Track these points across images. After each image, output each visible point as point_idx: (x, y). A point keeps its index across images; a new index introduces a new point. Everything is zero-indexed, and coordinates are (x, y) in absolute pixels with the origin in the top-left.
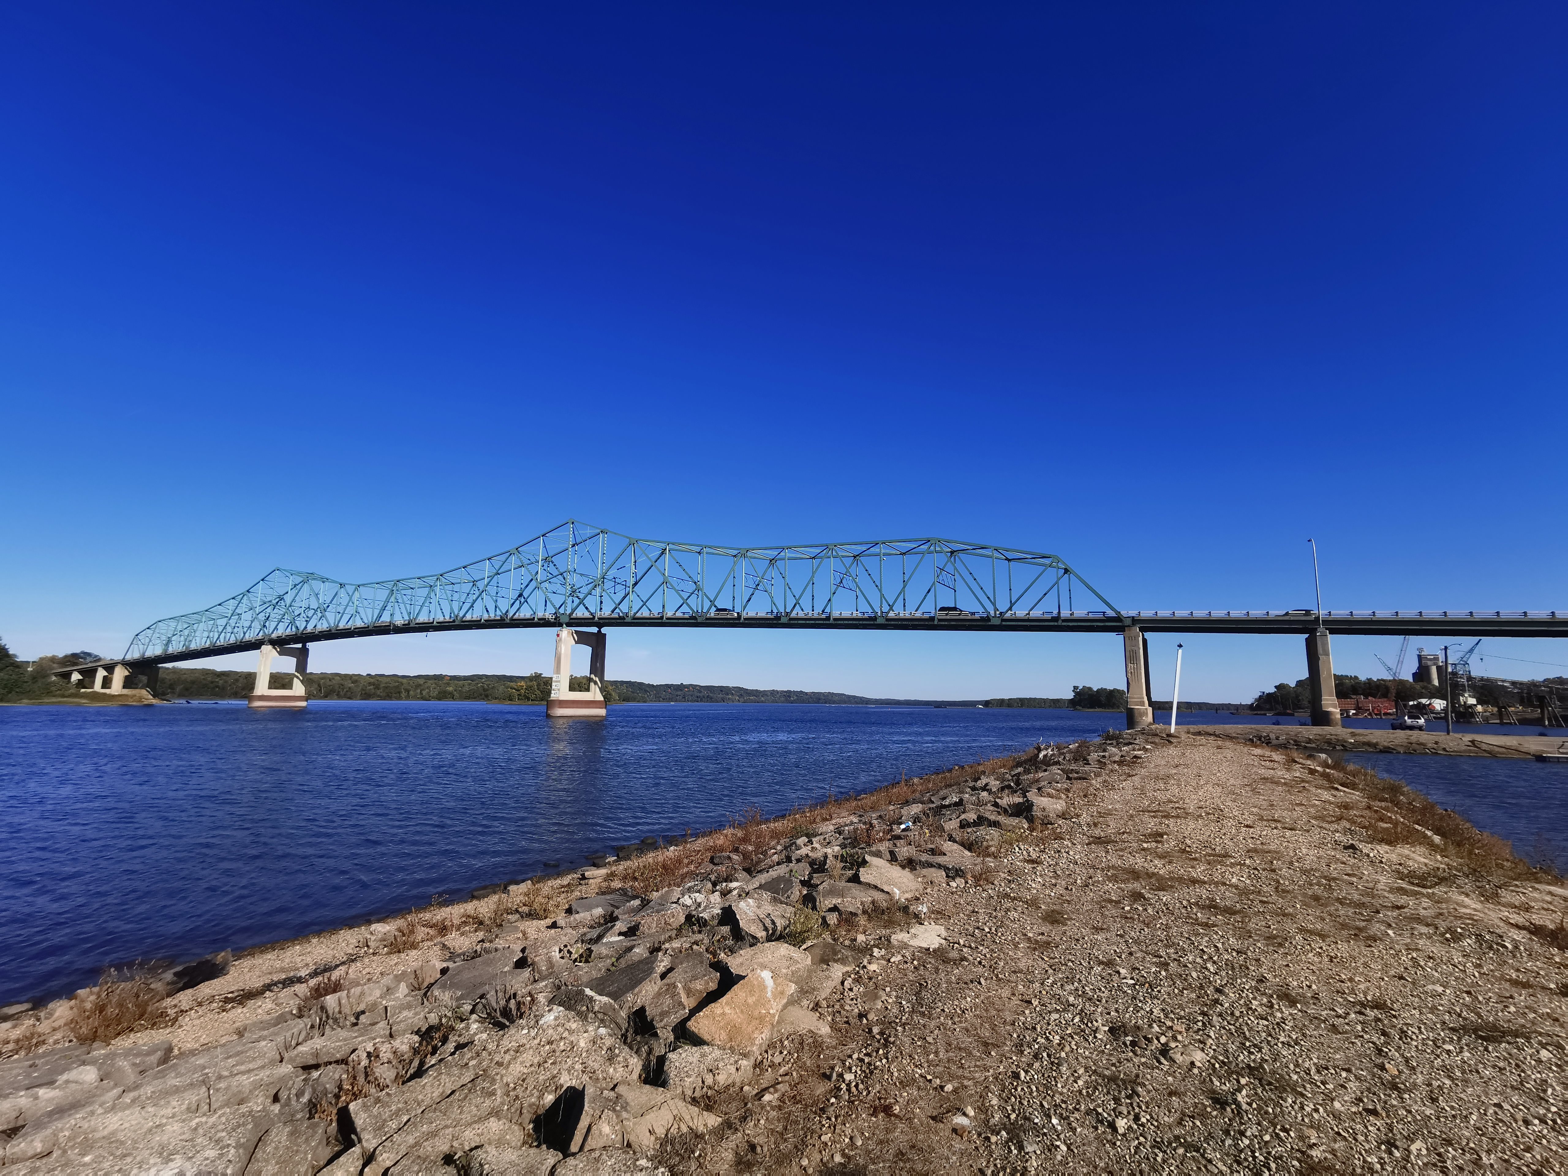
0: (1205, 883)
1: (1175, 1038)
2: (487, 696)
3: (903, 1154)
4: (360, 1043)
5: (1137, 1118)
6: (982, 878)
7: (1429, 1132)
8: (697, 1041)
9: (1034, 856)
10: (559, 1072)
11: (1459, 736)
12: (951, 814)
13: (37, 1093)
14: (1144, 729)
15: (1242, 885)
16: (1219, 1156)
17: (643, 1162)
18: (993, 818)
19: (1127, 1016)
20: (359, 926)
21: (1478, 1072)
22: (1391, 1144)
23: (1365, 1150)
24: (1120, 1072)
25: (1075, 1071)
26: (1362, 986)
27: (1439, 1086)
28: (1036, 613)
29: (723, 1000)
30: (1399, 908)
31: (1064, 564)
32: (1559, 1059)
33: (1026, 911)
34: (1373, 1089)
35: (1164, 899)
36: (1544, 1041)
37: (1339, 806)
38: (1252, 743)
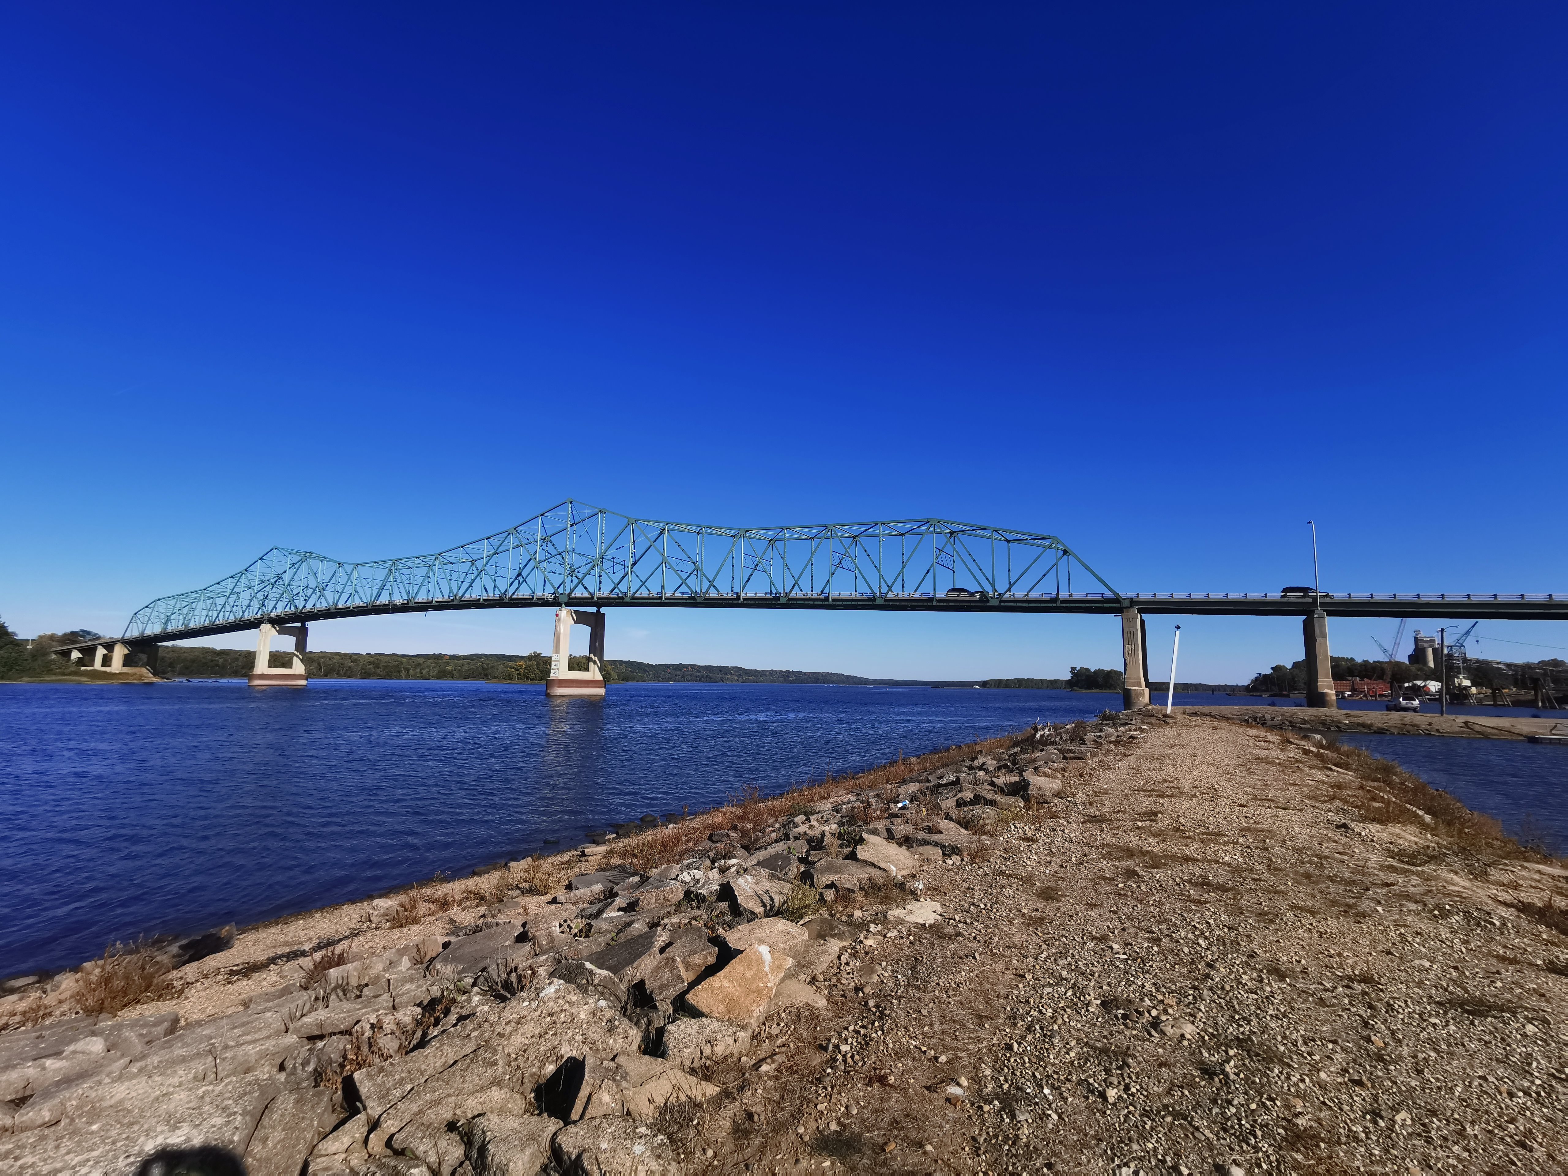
0: (1198, 861)
1: (1165, 1012)
2: (486, 675)
3: (897, 1123)
4: (364, 1014)
5: (1127, 1088)
6: (979, 856)
7: (1414, 1103)
8: (696, 1013)
9: (1029, 834)
10: (560, 1043)
11: (1453, 717)
12: (948, 793)
13: (45, 1063)
14: (1140, 710)
15: (1234, 863)
16: (1206, 1124)
17: (642, 1130)
18: (989, 796)
19: (1119, 990)
20: (361, 901)
21: (1463, 1045)
22: (1376, 1114)
23: (1350, 1119)
24: (1111, 1044)
25: (1067, 1043)
26: (1350, 961)
27: (1424, 1058)
28: (1035, 595)
29: (722, 974)
30: (1388, 885)
31: (1063, 545)
32: (1545, 1034)
33: (1021, 888)
34: (1359, 1060)
35: (1158, 876)
36: (1530, 1016)
37: (1332, 785)
38: (1247, 724)
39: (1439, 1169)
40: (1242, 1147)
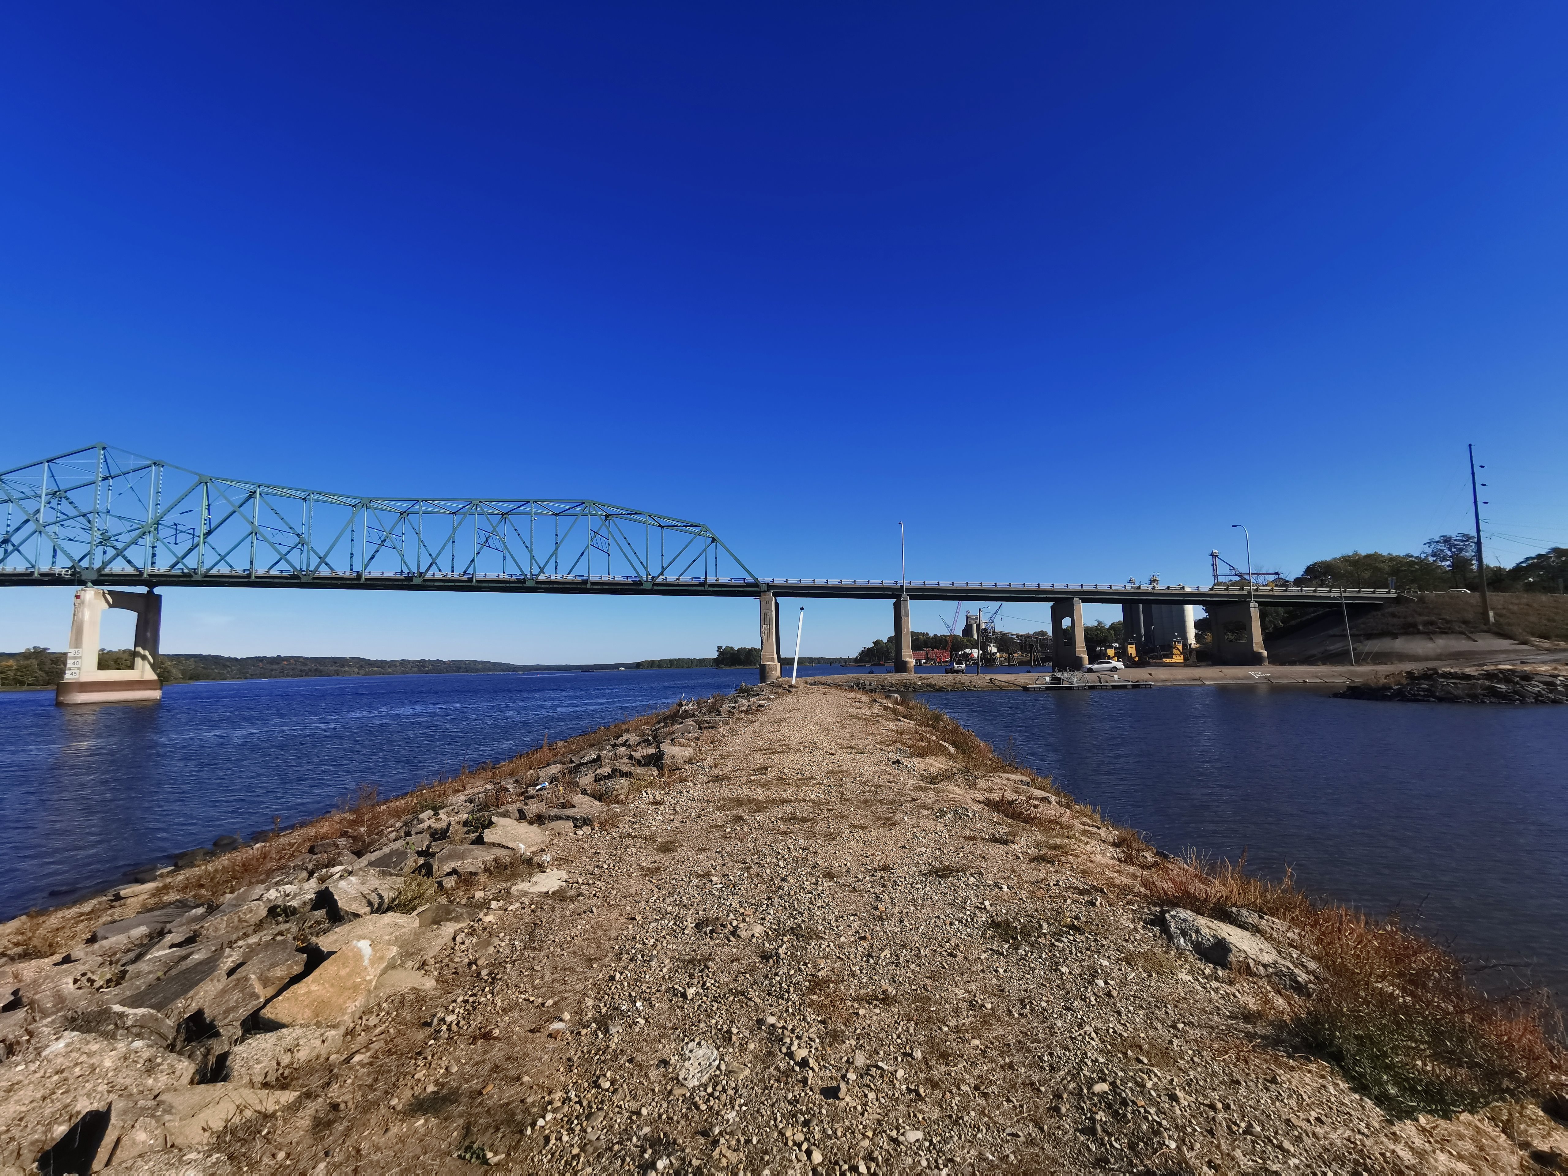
0: (791, 801)
3: (497, 1067)
5: (704, 985)
6: (608, 823)
7: (894, 943)
8: (273, 1026)
9: (658, 798)
10: (74, 1100)
11: (984, 675)
12: (587, 771)
14: (773, 682)
15: (818, 799)
16: (757, 994)
17: (192, 1156)
18: (625, 769)
19: (712, 912)
21: (931, 898)
22: (869, 956)
23: (853, 964)
24: (697, 955)
25: (662, 963)
26: (878, 858)
27: (907, 912)
28: (685, 579)
29: (310, 978)
31: (712, 533)
32: (979, 882)
33: (643, 846)
34: (867, 923)
35: (758, 818)
36: (974, 872)
37: (897, 733)
38: (851, 688)
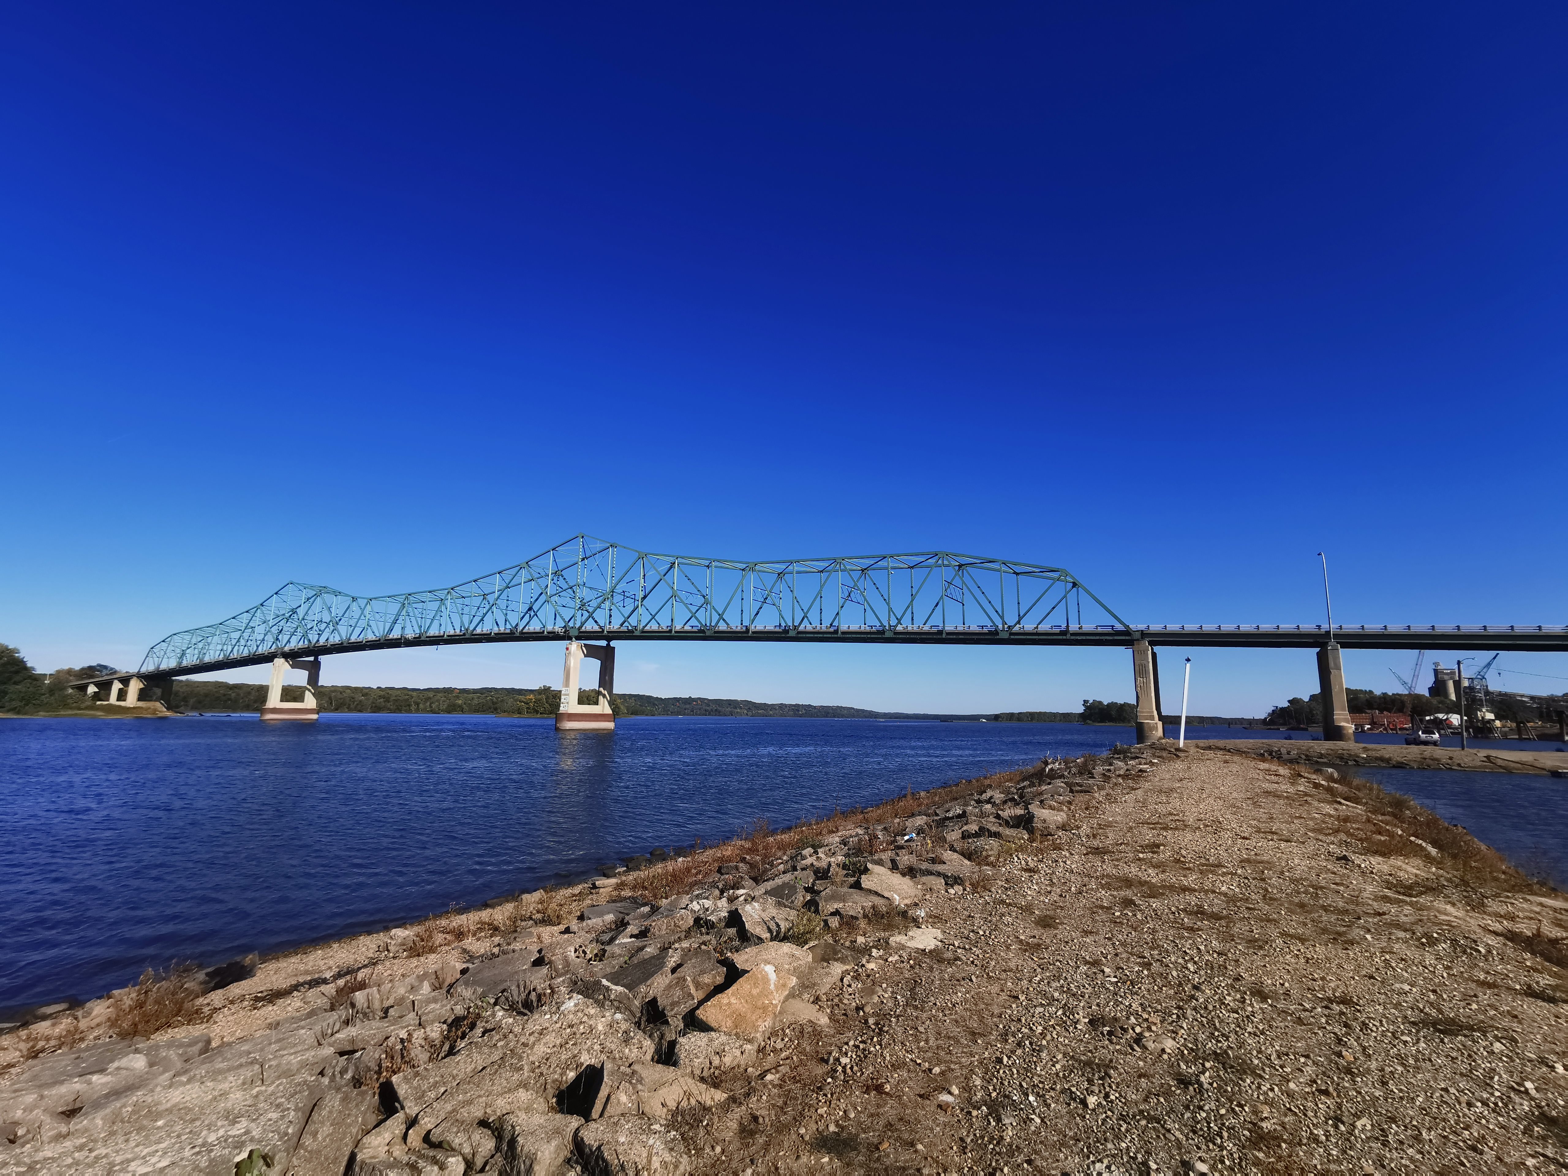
0: (1195, 890)
1: (1149, 1029)
2: (496, 709)
3: (891, 1125)
4: (392, 1031)
5: (1107, 1096)
6: (980, 885)
7: (1376, 1111)
8: (705, 1027)
9: (1032, 865)
10: (580, 1052)
11: (1474, 751)
12: (953, 826)
13: (91, 1079)
14: (1154, 744)
15: (1231, 893)
16: (1177, 1126)
17: (656, 1127)
18: (994, 829)
19: (1107, 1009)
20: (377, 932)
21: (1430, 1060)
22: (1338, 1120)
23: (1313, 1124)
24: (1095, 1057)
25: (1054, 1057)
26: (1332, 985)
27: (1391, 1072)
28: (1045, 627)
29: (730, 991)
30: (1380, 914)
31: (1072, 577)
32: (1511, 1051)
33: (1020, 916)
34: (1328, 1073)
35: (1154, 905)
36: (1500, 1035)
37: (1338, 818)
38: (1261, 757)
39: (1392, 1169)
40: (1208, 1146)
